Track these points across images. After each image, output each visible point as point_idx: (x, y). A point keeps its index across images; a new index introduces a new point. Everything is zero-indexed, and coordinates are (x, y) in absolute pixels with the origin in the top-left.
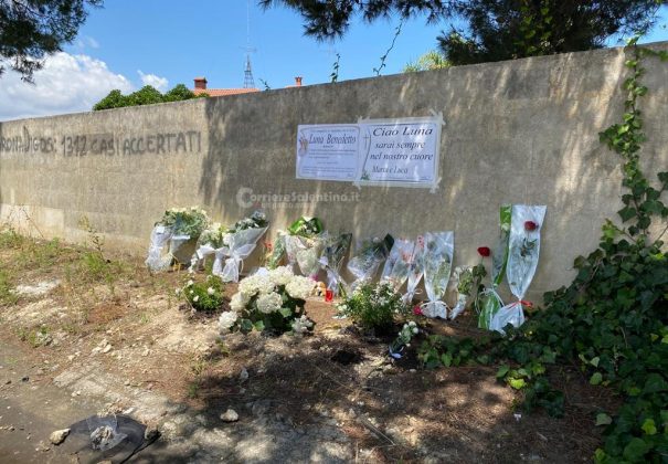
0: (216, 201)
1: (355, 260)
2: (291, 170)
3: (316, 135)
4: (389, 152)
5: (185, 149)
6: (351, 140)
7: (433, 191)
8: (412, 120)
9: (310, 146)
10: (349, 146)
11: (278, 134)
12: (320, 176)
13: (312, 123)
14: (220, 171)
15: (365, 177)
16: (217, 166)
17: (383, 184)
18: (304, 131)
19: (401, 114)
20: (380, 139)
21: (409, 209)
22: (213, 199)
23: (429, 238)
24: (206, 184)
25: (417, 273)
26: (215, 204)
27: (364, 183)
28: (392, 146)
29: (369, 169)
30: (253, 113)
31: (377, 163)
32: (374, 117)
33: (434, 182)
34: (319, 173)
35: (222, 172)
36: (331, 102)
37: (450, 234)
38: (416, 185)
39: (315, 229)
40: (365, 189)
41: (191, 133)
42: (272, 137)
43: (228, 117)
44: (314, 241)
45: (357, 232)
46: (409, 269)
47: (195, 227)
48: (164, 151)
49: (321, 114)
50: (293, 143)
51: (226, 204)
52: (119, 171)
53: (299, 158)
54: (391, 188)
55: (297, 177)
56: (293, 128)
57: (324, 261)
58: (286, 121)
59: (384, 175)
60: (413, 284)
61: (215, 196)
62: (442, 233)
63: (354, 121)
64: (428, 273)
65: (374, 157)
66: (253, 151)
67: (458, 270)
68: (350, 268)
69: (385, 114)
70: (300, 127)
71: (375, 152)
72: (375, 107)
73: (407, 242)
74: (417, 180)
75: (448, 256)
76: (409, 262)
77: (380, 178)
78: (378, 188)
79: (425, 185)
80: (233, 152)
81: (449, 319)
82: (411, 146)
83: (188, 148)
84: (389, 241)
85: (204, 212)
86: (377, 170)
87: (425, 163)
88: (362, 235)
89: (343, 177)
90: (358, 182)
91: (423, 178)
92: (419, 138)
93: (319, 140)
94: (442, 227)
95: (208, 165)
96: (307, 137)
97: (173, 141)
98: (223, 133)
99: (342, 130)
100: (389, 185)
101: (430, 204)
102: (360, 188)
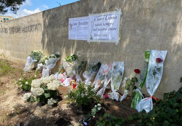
0: (46, 48)
1: (86, 72)
2: (67, 36)
3: (75, 22)
4: (100, 27)
5: (37, 30)
6: (86, 23)
7: (116, 44)
8: (108, 13)
9: (73, 27)
10: (86, 26)
11: (63, 23)
12: (76, 38)
13: (73, 17)
14: (46, 37)
15: (91, 39)
16: (46, 35)
17: (98, 41)
18: (71, 21)
19: (104, 11)
20: (96, 22)
21: (107, 51)
22: (45, 47)
23: (114, 64)
24: (43, 41)
25: (108, 79)
26: (46, 49)
27: (91, 41)
28: (101, 25)
29: (93, 35)
30: (56, 15)
31: (95, 32)
32: (95, 13)
33: (117, 40)
34: (76, 37)
35: (47, 37)
36: (80, 8)
37: (123, 63)
38: (110, 41)
39: (74, 59)
40: (92, 43)
41: (39, 24)
42: (61, 24)
43: (48, 17)
44: (73, 64)
45: (88, 61)
46: (105, 77)
47: (39, 57)
48: (32, 31)
49: (76, 13)
50: (67, 26)
51: (48, 49)
52: (22, 38)
53: (69, 31)
54: (101, 43)
55: (69, 39)
56: (67, 20)
57: (74, 72)
58: (65, 17)
59: (98, 37)
60: (106, 83)
61: (45, 46)
62: (120, 62)
63: (87, 15)
64: (113, 79)
65: (94, 30)
66: (56, 29)
68: (83, 75)
69: (99, 11)
70: (70, 19)
71: (95, 28)
72: (95, 9)
73: (106, 65)
74: (110, 39)
75: (121, 72)
76: (106, 74)
77: (96, 39)
78: (96, 43)
79: (113, 41)
80: (50, 30)
81: (119, 101)
82: (108, 24)
83: (38, 30)
84: (99, 65)
85: (42, 52)
86: (96, 35)
87: (114, 31)
88: (90, 61)
89: (83, 39)
90: (89, 41)
91: (113, 38)
92: (111, 21)
93: (75, 24)
94: (119, 60)
95: (43, 35)
96: (72, 23)
97: (34, 27)
98: (47, 23)
99: (83, 19)
100: (100, 41)
101: (115, 49)
102: (89, 43)
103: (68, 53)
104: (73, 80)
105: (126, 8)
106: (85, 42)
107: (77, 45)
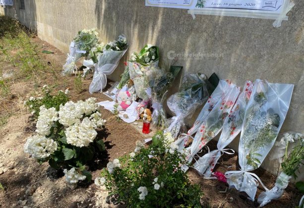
0: (102, 24)
1: (175, 97)
7: (277, 24)
15: (201, 4)
17: (217, 12)
21: (241, 45)
23: (259, 87)
24: (98, 9)
25: (234, 128)
26: (102, 27)
27: (200, 11)
37: (289, 87)
38: (255, 14)
39: (153, 57)
40: (200, 17)
45: (187, 66)
47: (89, 45)
51: (107, 28)
54: (226, 18)
55: (146, 4)
57: (148, 91)
60: (225, 140)
62: (277, 85)
64: (247, 131)
67: (289, 137)
68: (169, 104)
73: (233, 85)
74: (258, 6)
75: (278, 117)
76: (228, 111)
78: (211, 18)
79: (268, 14)
81: (256, 204)
85: (96, 33)
88: (191, 67)
90: (193, 10)
91: (269, 5)
94: (279, 77)
100: (223, 13)
101: (270, 42)
102: (194, 17)
103: (142, 39)
104: (145, 111)
106: (183, 12)
107: (162, 21)
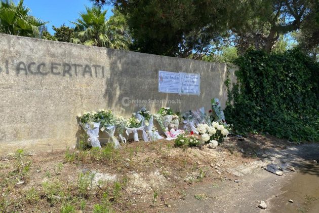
2: (157, 89)
3: (166, 75)
4: (188, 83)
5: (91, 75)
6: (178, 78)
8: (193, 74)
9: (164, 80)
10: (177, 81)
11: (150, 73)
12: (168, 91)
13: (164, 70)
14: (118, 88)
15: (182, 92)
16: (116, 85)
18: (161, 73)
19: (191, 72)
20: (186, 79)
24: (109, 94)
28: (189, 82)
29: (183, 89)
30: (137, 62)
31: (185, 86)
32: (184, 72)
33: (199, 93)
34: (167, 90)
35: (120, 89)
36: (170, 64)
40: (183, 95)
41: (96, 66)
42: (148, 74)
43: (123, 60)
48: (71, 75)
49: (167, 68)
50: (157, 78)
53: (159, 84)
55: (159, 92)
56: (157, 71)
58: (154, 68)
59: (187, 91)
63: (178, 72)
65: (184, 85)
66: (138, 79)
69: (187, 71)
70: (160, 72)
71: (184, 83)
72: (184, 68)
77: (186, 92)
78: (186, 95)
80: (127, 79)
82: (193, 82)
83: (94, 75)
86: (186, 89)
87: (197, 87)
89: (175, 92)
90: (180, 93)
91: (197, 92)
92: (195, 80)
93: (167, 78)
95: (110, 84)
96: (162, 76)
97: (79, 69)
98: (120, 68)
99: (174, 75)
105: (202, 73)
106: (177, 94)
107: (169, 97)
